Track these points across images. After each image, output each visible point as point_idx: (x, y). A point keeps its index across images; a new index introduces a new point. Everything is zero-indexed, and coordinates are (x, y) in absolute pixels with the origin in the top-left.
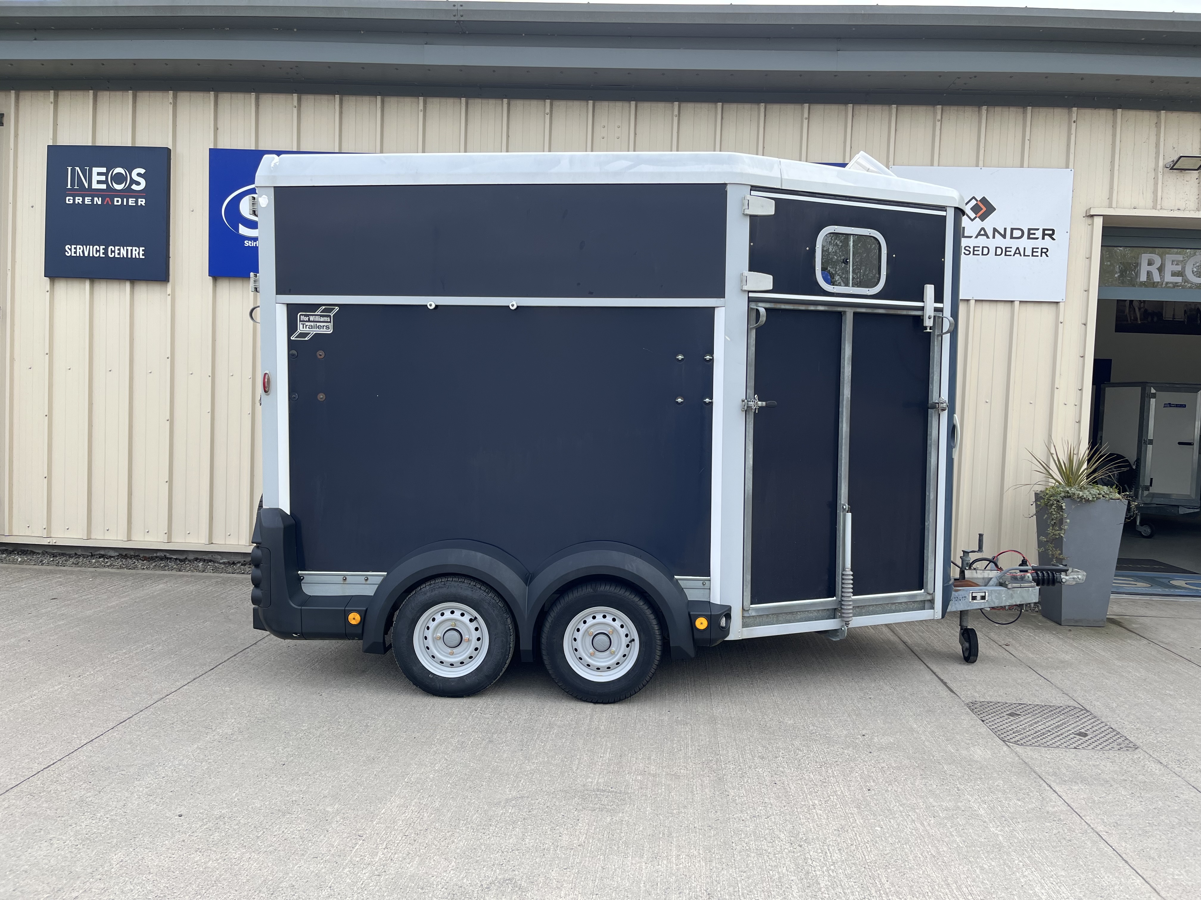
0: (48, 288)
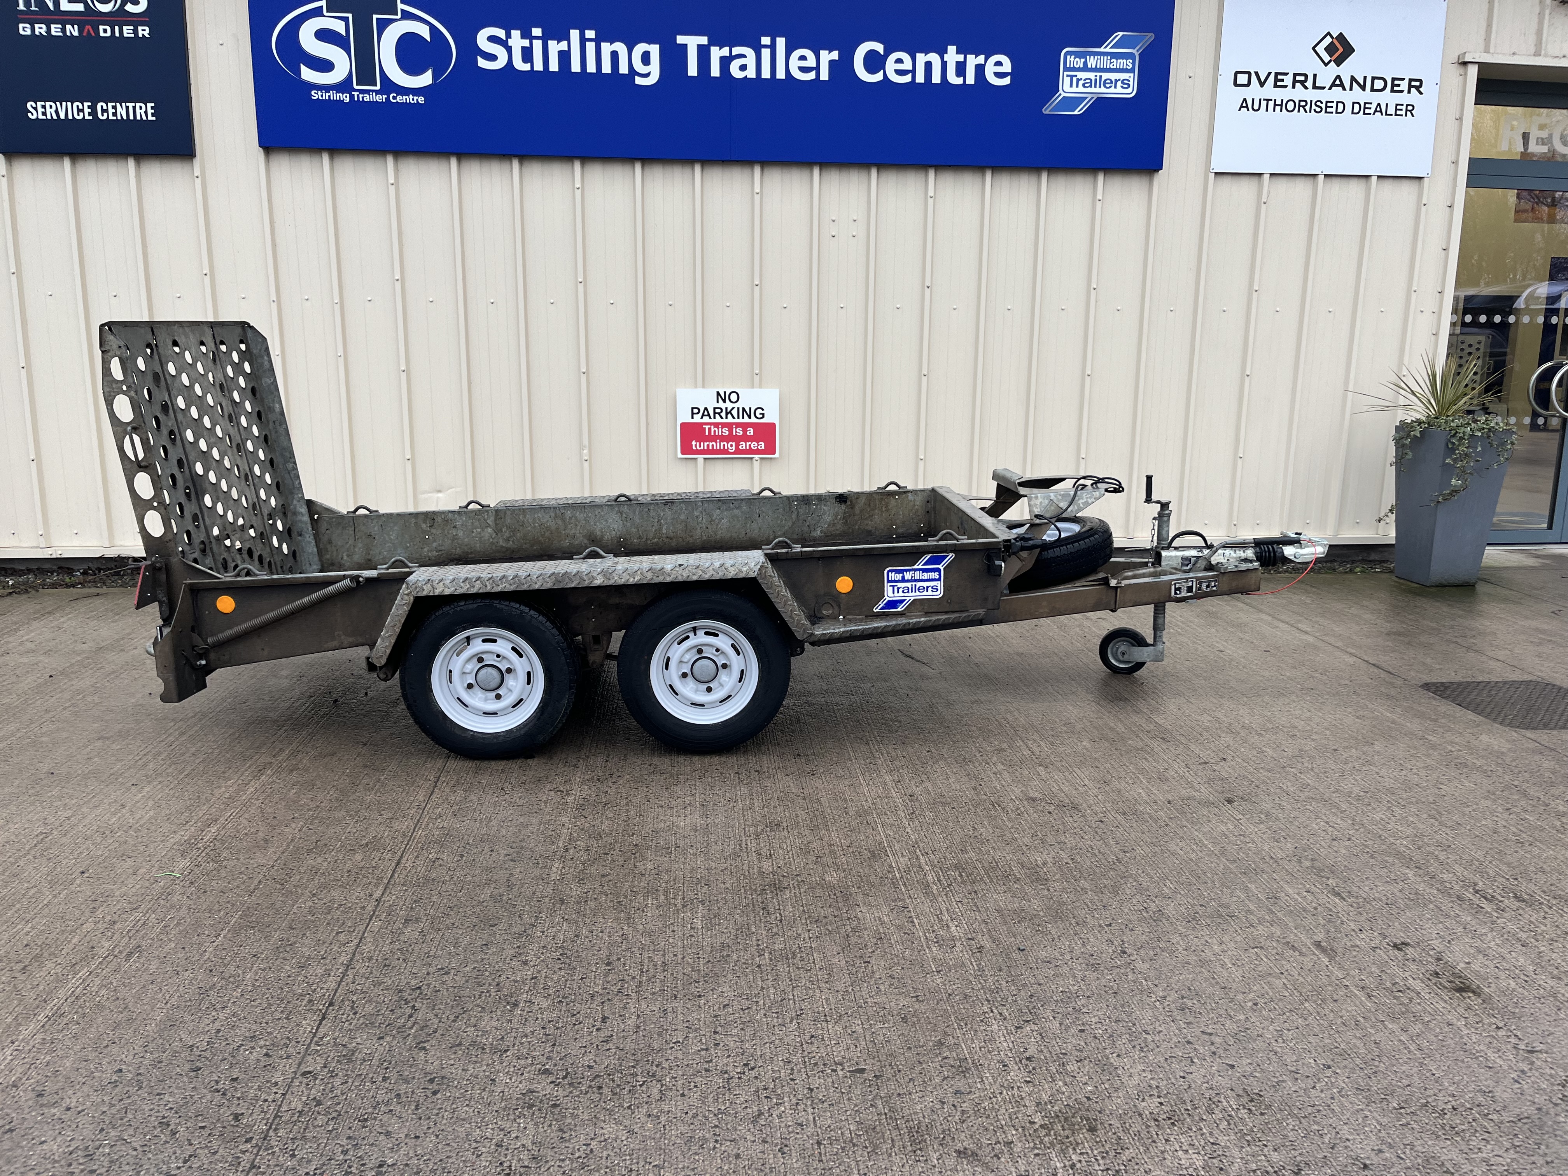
0: (3, 171)
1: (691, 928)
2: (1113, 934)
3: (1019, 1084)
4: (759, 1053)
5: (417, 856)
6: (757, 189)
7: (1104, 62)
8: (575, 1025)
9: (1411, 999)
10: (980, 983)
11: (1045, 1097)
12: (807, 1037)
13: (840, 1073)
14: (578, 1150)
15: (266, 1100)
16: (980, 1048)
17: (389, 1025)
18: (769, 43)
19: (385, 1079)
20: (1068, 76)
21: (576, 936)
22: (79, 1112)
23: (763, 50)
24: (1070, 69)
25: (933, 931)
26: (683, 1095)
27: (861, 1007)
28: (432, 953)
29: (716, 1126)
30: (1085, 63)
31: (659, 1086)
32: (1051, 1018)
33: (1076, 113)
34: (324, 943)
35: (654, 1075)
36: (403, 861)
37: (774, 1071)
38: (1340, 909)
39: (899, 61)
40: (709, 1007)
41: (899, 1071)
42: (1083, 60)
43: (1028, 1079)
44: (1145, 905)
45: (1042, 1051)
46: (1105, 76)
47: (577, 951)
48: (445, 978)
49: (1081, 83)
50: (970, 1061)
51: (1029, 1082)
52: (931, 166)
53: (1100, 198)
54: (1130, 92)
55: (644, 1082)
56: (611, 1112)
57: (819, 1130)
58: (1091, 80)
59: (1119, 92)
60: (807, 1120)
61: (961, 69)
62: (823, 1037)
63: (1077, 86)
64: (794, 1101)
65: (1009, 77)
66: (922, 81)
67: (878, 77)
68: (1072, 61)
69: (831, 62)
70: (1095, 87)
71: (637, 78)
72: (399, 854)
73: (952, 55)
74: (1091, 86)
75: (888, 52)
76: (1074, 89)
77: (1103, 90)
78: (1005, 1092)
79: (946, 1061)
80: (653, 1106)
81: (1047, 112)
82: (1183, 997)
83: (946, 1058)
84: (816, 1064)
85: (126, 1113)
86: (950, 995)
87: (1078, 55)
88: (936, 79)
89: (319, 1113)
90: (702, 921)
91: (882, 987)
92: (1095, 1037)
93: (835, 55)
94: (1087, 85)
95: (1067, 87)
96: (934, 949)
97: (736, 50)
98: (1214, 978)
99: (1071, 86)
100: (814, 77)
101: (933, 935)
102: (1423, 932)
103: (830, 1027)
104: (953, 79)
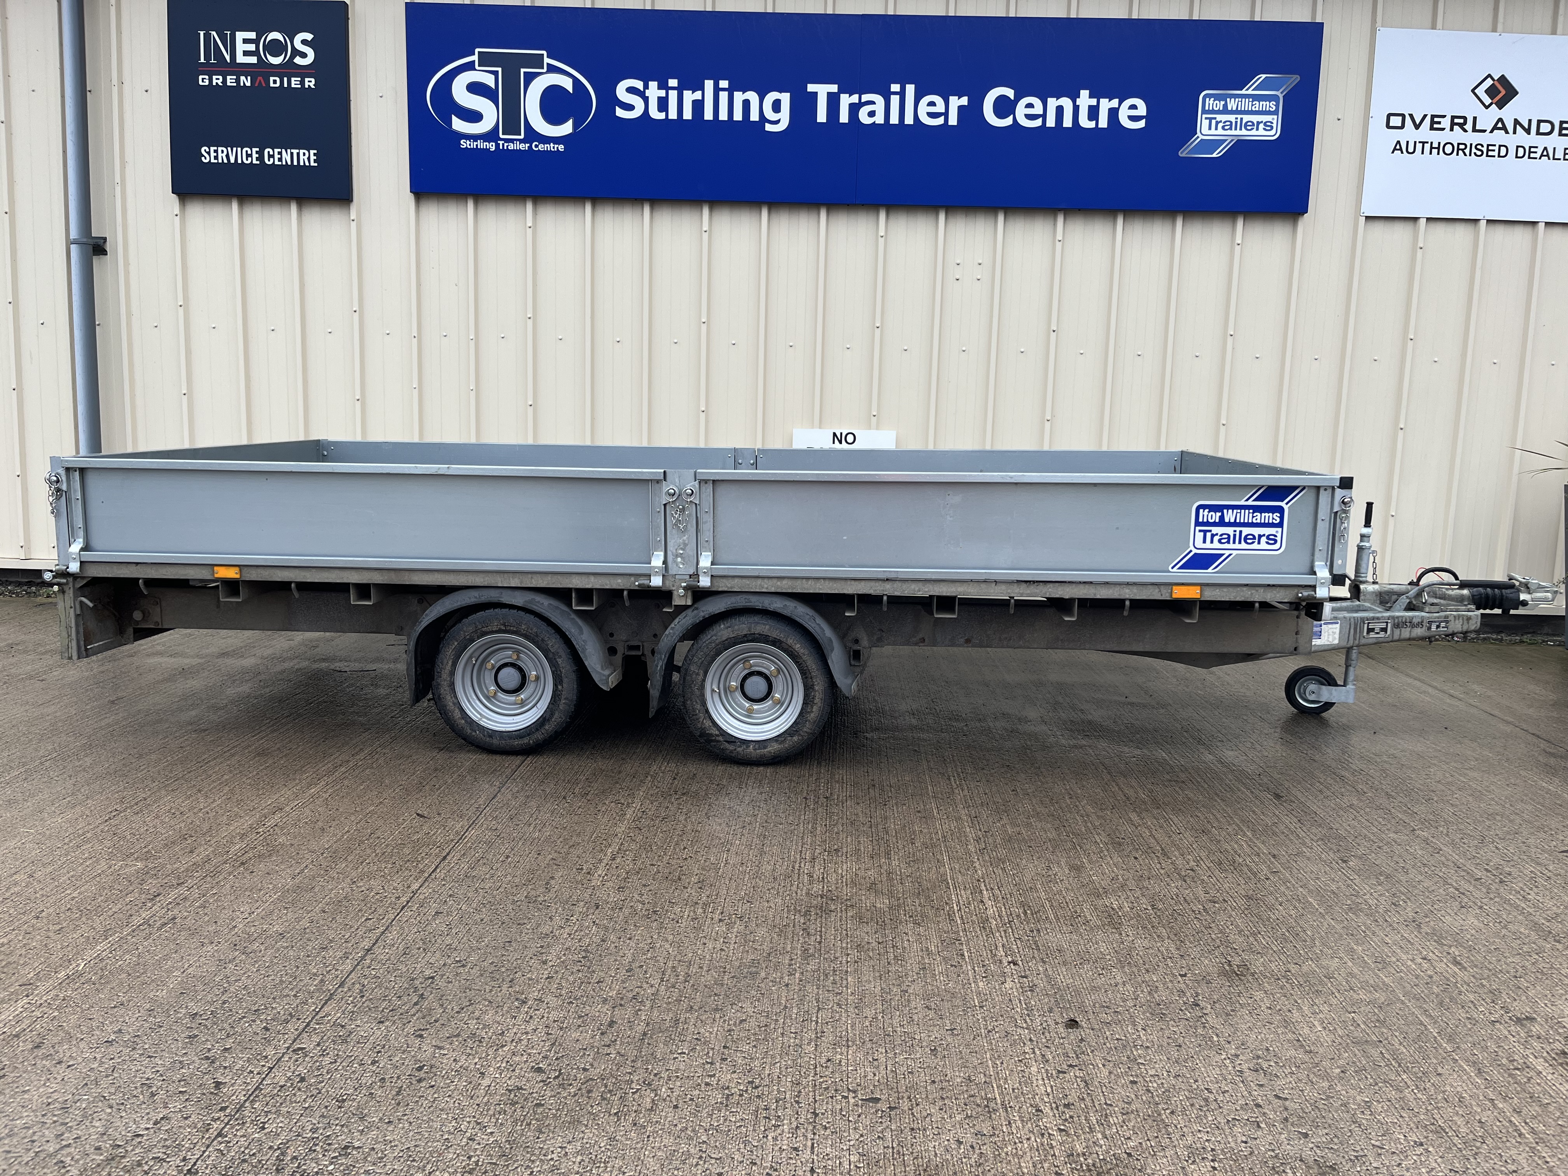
0: (177, 210)
1: (724, 942)
2: (1187, 986)
3: (1050, 1131)
4: (767, 1072)
5: (464, 854)
6: (882, 233)
7: (1246, 104)
8: (580, 1026)
9: (1529, 1079)
10: (1026, 1022)
11: (1079, 1149)
12: (823, 1060)
13: (852, 1101)
14: (552, 1152)
15: (251, 1072)
16: (1013, 1089)
17: (392, 1010)
18: (899, 90)
19: (374, 1063)
20: (1206, 118)
21: (603, 941)
22: (69, 1066)
23: (892, 96)
24: (1209, 112)
25: (983, 966)
26: (676, 1107)
27: (888, 1035)
28: (454, 946)
29: (704, 1142)
30: (1225, 106)
31: (652, 1095)
32: (1100, 1066)
33: (1214, 155)
34: (351, 927)
35: (649, 1084)
36: (449, 858)
37: (779, 1091)
38: (1459, 979)
39: (1030, 106)
40: (725, 1021)
41: (917, 1105)
42: (1223, 103)
43: (1062, 1127)
44: (1229, 958)
45: (1083, 1099)
46: (1246, 118)
47: (600, 955)
48: (461, 970)
49: (1220, 125)
50: (999, 1102)
51: (1063, 1130)
52: (1060, 210)
53: (1239, 242)
54: (1274, 134)
55: (638, 1090)
56: (595, 1116)
57: (815, 1158)
58: (1231, 122)
59: (1260, 134)
60: (805, 1145)
61: (1093, 113)
62: (840, 1062)
63: (1216, 129)
64: (794, 1125)
65: (1144, 120)
66: (1053, 125)
67: (1008, 121)
68: (1210, 103)
69: (961, 108)
70: (1236, 129)
71: (767, 124)
72: (447, 850)
73: (1085, 99)
74: (1231, 129)
75: (1018, 97)
76: (1213, 132)
77: (1244, 132)
78: (1033, 1139)
79: (972, 1099)
80: (641, 1115)
81: (1183, 155)
82: (1258, 1057)
83: (972, 1096)
84: (827, 1089)
85: (113, 1071)
86: (989, 1031)
87: (1217, 98)
88: (1068, 123)
89: (299, 1089)
90: (736, 936)
91: (915, 1018)
92: (1149, 1091)
93: (964, 101)
94: (1226, 128)
95: (1205, 130)
96: (981, 984)
97: (865, 98)
98: (1298, 1040)
99: (1210, 128)
100: (942, 122)
101: (983, 970)
102: (1553, 1008)
103: (850, 1052)
104: (1085, 122)
